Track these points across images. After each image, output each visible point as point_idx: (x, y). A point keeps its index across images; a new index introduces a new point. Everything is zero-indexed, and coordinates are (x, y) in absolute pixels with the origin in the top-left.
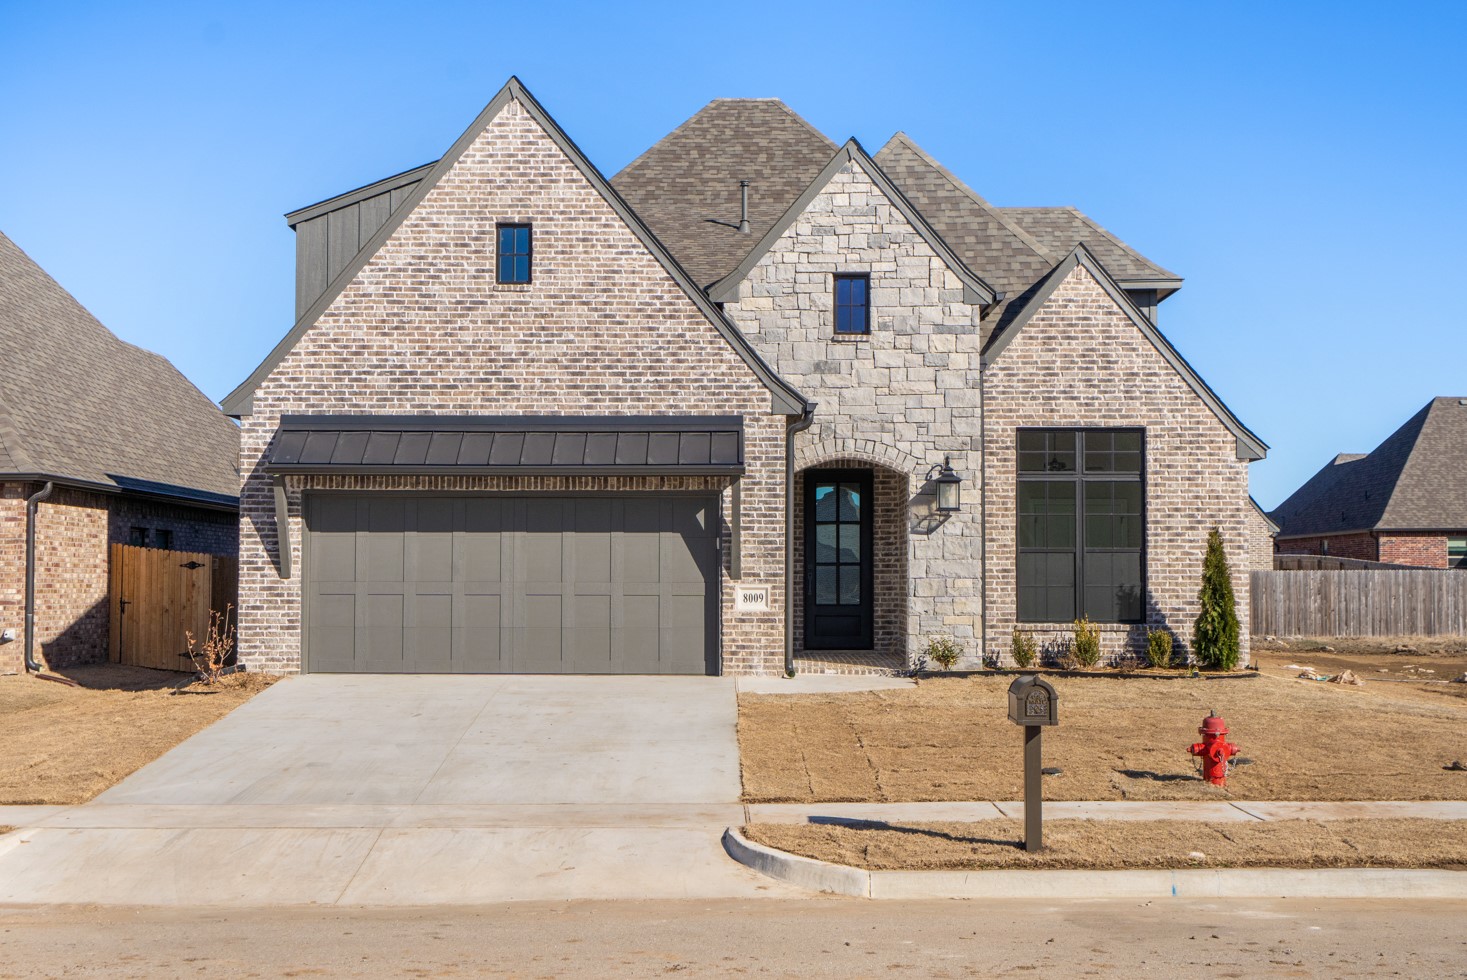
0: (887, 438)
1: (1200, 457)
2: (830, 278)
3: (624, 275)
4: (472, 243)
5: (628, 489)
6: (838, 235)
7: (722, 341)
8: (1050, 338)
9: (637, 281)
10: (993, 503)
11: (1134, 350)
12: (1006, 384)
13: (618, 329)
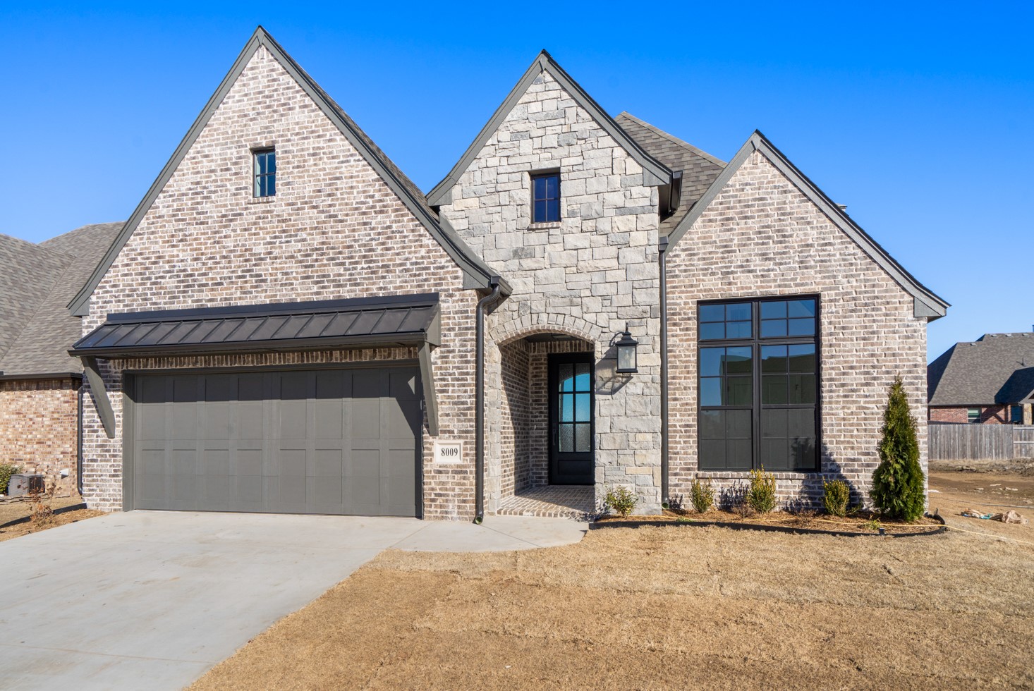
0: (576, 311)
1: (875, 318)
2: (527, 177)
3: (344, 180)
4: (232, 167)
5: (348, 360)
6: (532, 138)
7: (422, 228)
8: (728, 219)
9: (354, 184)
10: (676, 367)
11: (809, 223)
12: (688, 263)
13: (339, 226)
